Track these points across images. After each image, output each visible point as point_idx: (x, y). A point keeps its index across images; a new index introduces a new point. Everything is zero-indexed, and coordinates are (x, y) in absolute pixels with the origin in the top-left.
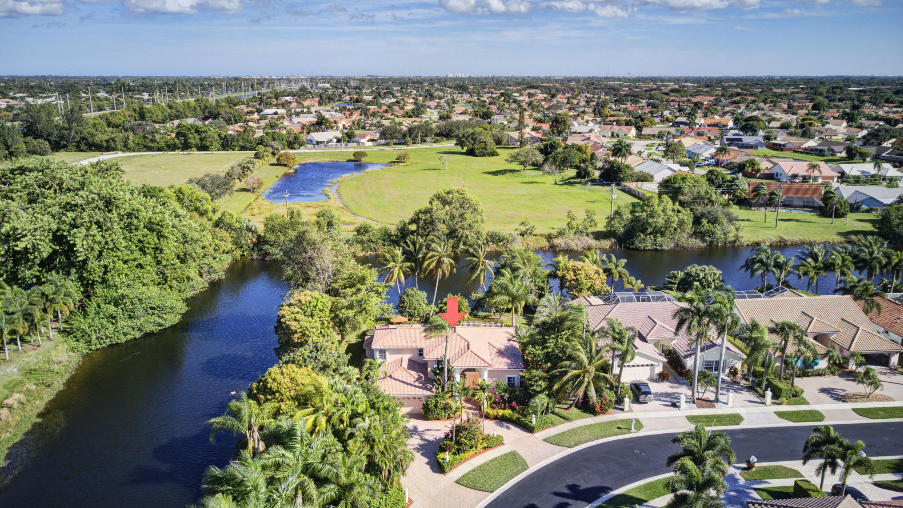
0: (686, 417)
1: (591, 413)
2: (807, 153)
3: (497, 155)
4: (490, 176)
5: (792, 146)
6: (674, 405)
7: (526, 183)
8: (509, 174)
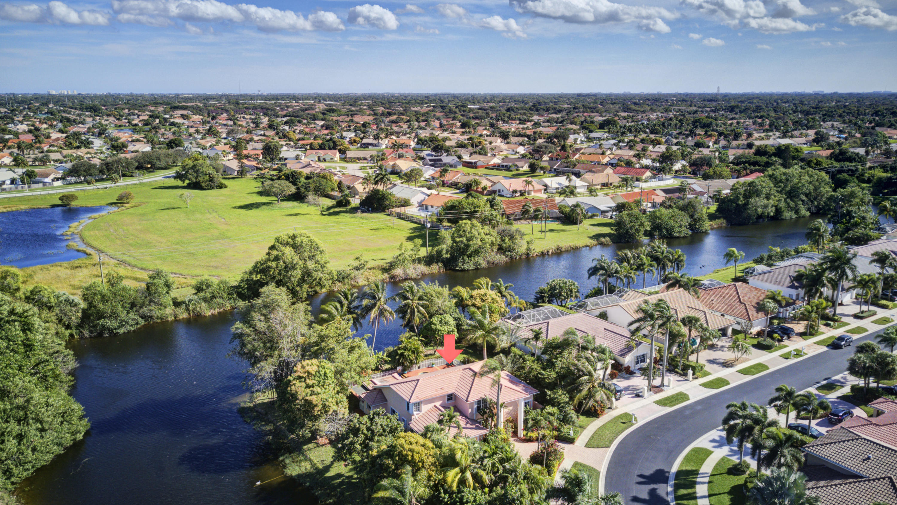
0: (654, 402)
1: (593, 416)
2: (497, 169)
3: (226, 187)
4: (243, 211)
5: (483, 164)
6: (638, 396)
7: (291, 215)
8: (264, 207)
